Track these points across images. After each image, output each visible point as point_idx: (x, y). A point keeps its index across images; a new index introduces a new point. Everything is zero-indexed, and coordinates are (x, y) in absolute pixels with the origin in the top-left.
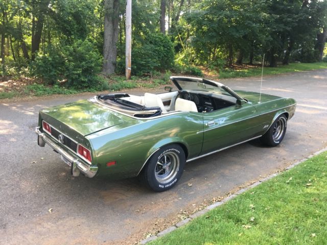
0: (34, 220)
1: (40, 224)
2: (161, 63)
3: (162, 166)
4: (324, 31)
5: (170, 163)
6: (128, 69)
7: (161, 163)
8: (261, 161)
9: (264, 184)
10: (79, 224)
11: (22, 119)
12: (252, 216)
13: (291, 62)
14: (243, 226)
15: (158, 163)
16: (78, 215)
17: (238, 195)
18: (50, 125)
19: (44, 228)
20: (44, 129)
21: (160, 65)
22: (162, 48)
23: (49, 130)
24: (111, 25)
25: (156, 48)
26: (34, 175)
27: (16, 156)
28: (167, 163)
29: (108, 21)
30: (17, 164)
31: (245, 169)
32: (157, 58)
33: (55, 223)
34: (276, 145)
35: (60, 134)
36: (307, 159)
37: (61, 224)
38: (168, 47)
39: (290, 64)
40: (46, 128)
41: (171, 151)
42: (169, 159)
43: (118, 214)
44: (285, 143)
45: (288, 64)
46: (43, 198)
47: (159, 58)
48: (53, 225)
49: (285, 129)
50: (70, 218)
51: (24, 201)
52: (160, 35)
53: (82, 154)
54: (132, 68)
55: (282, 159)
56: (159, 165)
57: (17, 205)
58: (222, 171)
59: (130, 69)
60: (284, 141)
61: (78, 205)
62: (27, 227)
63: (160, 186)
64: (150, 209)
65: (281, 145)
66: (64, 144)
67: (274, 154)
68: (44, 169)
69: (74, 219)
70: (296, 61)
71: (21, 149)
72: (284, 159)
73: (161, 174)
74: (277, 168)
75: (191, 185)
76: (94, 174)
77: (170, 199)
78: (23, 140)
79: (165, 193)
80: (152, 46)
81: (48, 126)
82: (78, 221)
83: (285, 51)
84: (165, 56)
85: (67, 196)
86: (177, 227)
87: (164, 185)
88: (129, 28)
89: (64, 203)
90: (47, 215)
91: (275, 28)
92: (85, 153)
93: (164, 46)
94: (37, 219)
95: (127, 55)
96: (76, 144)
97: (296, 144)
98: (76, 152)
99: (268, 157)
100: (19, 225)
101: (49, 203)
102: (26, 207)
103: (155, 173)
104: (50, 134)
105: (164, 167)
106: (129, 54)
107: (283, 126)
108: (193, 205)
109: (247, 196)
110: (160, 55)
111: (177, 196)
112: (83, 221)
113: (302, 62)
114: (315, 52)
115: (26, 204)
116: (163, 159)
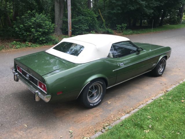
0: (12, 130)
1: (16, 132)
2: (88, 27)
3: (92, 92)
4: (183, 6)
5: (97, 90)
6: (70, 31)
7: (91, 90)
8: (152, 86)
9: (155, 101)
10: (41, 131)
11: (7, 63)
12: (150, 124)
13: (164, 25)
14: (145, 131)
15: (89, 90)
16: (40, 126)
17: (139, 109)
18: (21, 68)
19: (18, 135)
20: (18, 70)
21: (88, 28)
22: (89, 18)
23: (21, 71)
24: (58, 5)
25: (86, 18)
26: (13, 99)
27: (2, 87)
28: (95, 90)
29: (57, 2)
30: (3, 92)
31: (142, 91)
32: (86, 24)
33: (25, 131)
34: (160, 76)
35: (27, 74)
36: (179, 84)
37: (29, 132)
38: (93, 18)
39: (163, 26)
40: (19, 70)
41: (97, 83)
42: (96, 88)
43: (65, 124)
44: (165, 74)
45: (162, 26)
46: (18, 115)
47: (87, 24)
48: (24, 133)
49: (165, 65)
50: (35, 127)
51: (6, 117)
52: (88, 10)
53: (41, 87)
54: (72, 30)
55: (164, 84)
56: (89, 92)
57: (2, 120)
58: (128, 93)
59: (71, 31)
60: (164, 73)
61: (40, 119)
62: (7, 135)
63: (91, 105)
64: (85, 120)
65: (163, 75)
66: (30, 80)
67: (159, 81)
68: (19, 95)
69: (38, 128)
70: (167, 24)
71: (6, 82)
72: (165, 84)
73: (91, 97)
74: (161, 90)
75: (110, 103)
76: (49, 100)
77: (97, 112)
78: (7, 77)
79: (94, 109)
80: (83, 16)
81: (20, 68)
82: (40, 130)
83: (160, 18)
84: (91, 23)
85: (33, 113)
86: (102, 132)
87: (94, 104)
88: (69, 6)
89: (31, 117)
90: (20, 126)
91: (155, 5)
92: (43, 86)
93: (90, 17)
94: (14, 129)
95: (69, 23)
96: (37, 81)
97: (171, 74)
98: (37, 85)
99: (156, 83)
100: (2, 134)
101: (22, 118)
102: (7, 121)
103: (88, 96)
104: (21, 73)
105: (93, 93)
106: (70, 22)
107: (164, 64)
108: (112, 116)
109: (145, 110)
110: (88, 22)
111: (102, 111)
112: (43, 130)
113: (170, 24)
114: (178, 18)
115: (7, 119)
116: (92, 88)
